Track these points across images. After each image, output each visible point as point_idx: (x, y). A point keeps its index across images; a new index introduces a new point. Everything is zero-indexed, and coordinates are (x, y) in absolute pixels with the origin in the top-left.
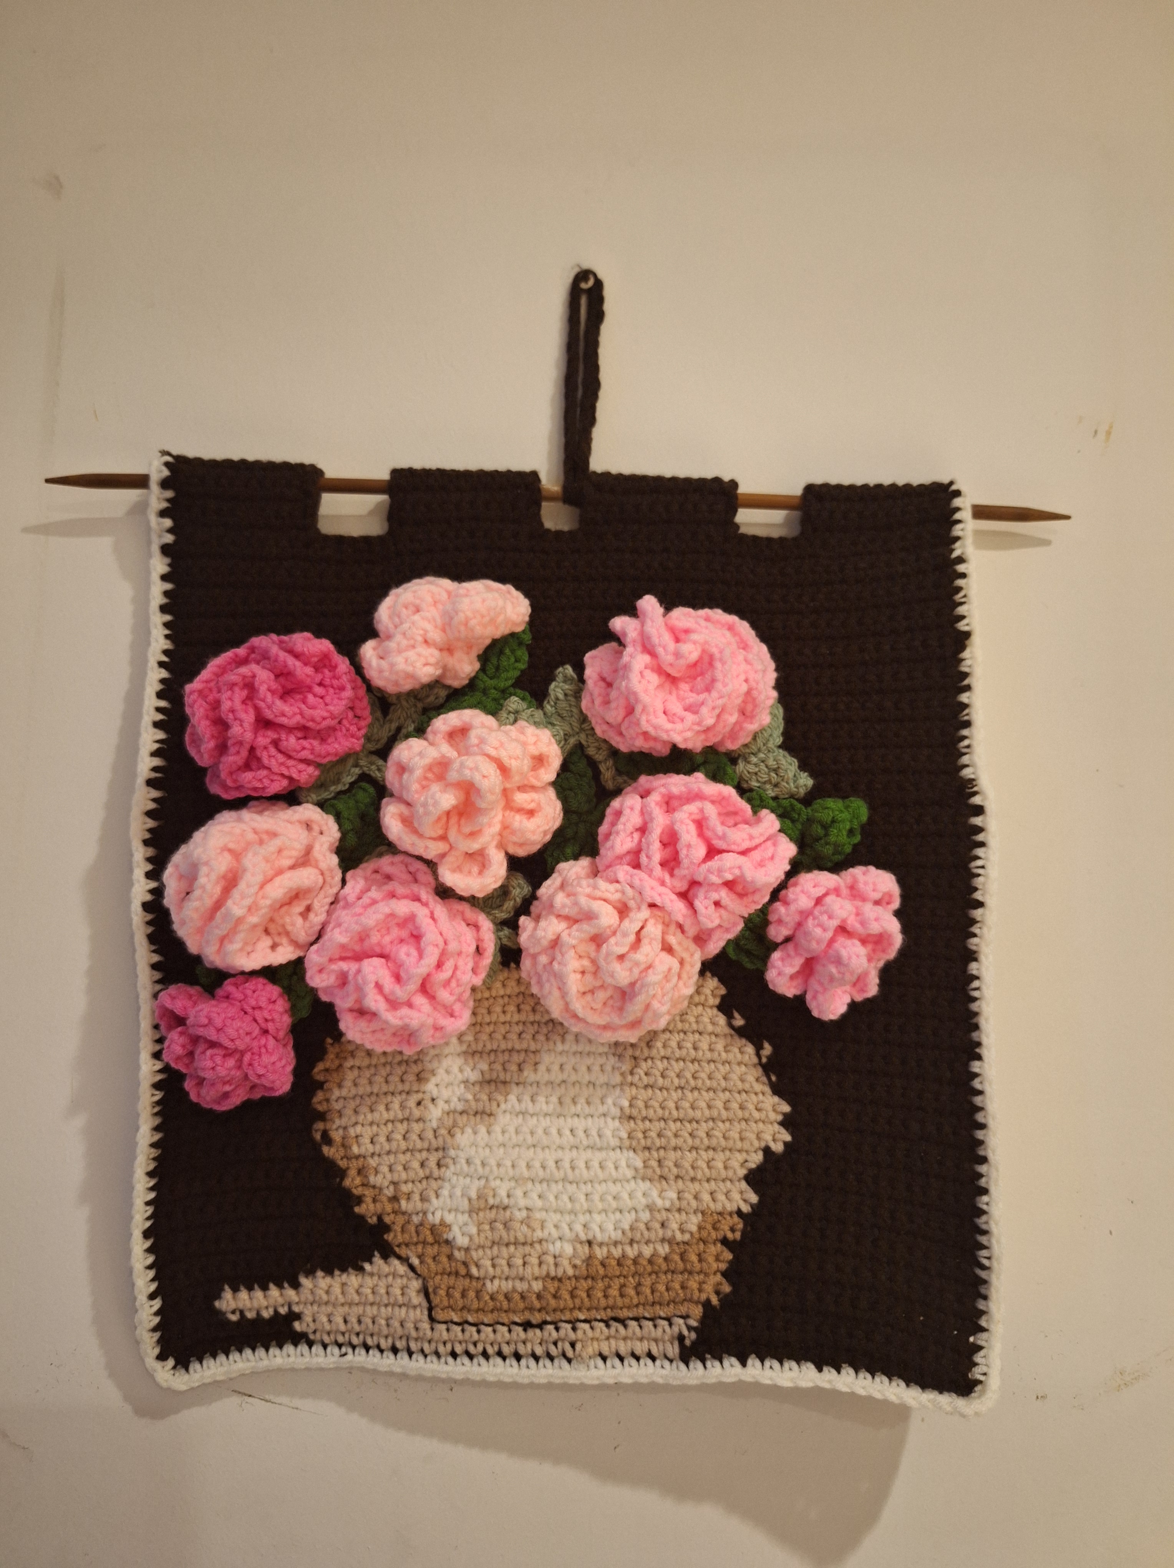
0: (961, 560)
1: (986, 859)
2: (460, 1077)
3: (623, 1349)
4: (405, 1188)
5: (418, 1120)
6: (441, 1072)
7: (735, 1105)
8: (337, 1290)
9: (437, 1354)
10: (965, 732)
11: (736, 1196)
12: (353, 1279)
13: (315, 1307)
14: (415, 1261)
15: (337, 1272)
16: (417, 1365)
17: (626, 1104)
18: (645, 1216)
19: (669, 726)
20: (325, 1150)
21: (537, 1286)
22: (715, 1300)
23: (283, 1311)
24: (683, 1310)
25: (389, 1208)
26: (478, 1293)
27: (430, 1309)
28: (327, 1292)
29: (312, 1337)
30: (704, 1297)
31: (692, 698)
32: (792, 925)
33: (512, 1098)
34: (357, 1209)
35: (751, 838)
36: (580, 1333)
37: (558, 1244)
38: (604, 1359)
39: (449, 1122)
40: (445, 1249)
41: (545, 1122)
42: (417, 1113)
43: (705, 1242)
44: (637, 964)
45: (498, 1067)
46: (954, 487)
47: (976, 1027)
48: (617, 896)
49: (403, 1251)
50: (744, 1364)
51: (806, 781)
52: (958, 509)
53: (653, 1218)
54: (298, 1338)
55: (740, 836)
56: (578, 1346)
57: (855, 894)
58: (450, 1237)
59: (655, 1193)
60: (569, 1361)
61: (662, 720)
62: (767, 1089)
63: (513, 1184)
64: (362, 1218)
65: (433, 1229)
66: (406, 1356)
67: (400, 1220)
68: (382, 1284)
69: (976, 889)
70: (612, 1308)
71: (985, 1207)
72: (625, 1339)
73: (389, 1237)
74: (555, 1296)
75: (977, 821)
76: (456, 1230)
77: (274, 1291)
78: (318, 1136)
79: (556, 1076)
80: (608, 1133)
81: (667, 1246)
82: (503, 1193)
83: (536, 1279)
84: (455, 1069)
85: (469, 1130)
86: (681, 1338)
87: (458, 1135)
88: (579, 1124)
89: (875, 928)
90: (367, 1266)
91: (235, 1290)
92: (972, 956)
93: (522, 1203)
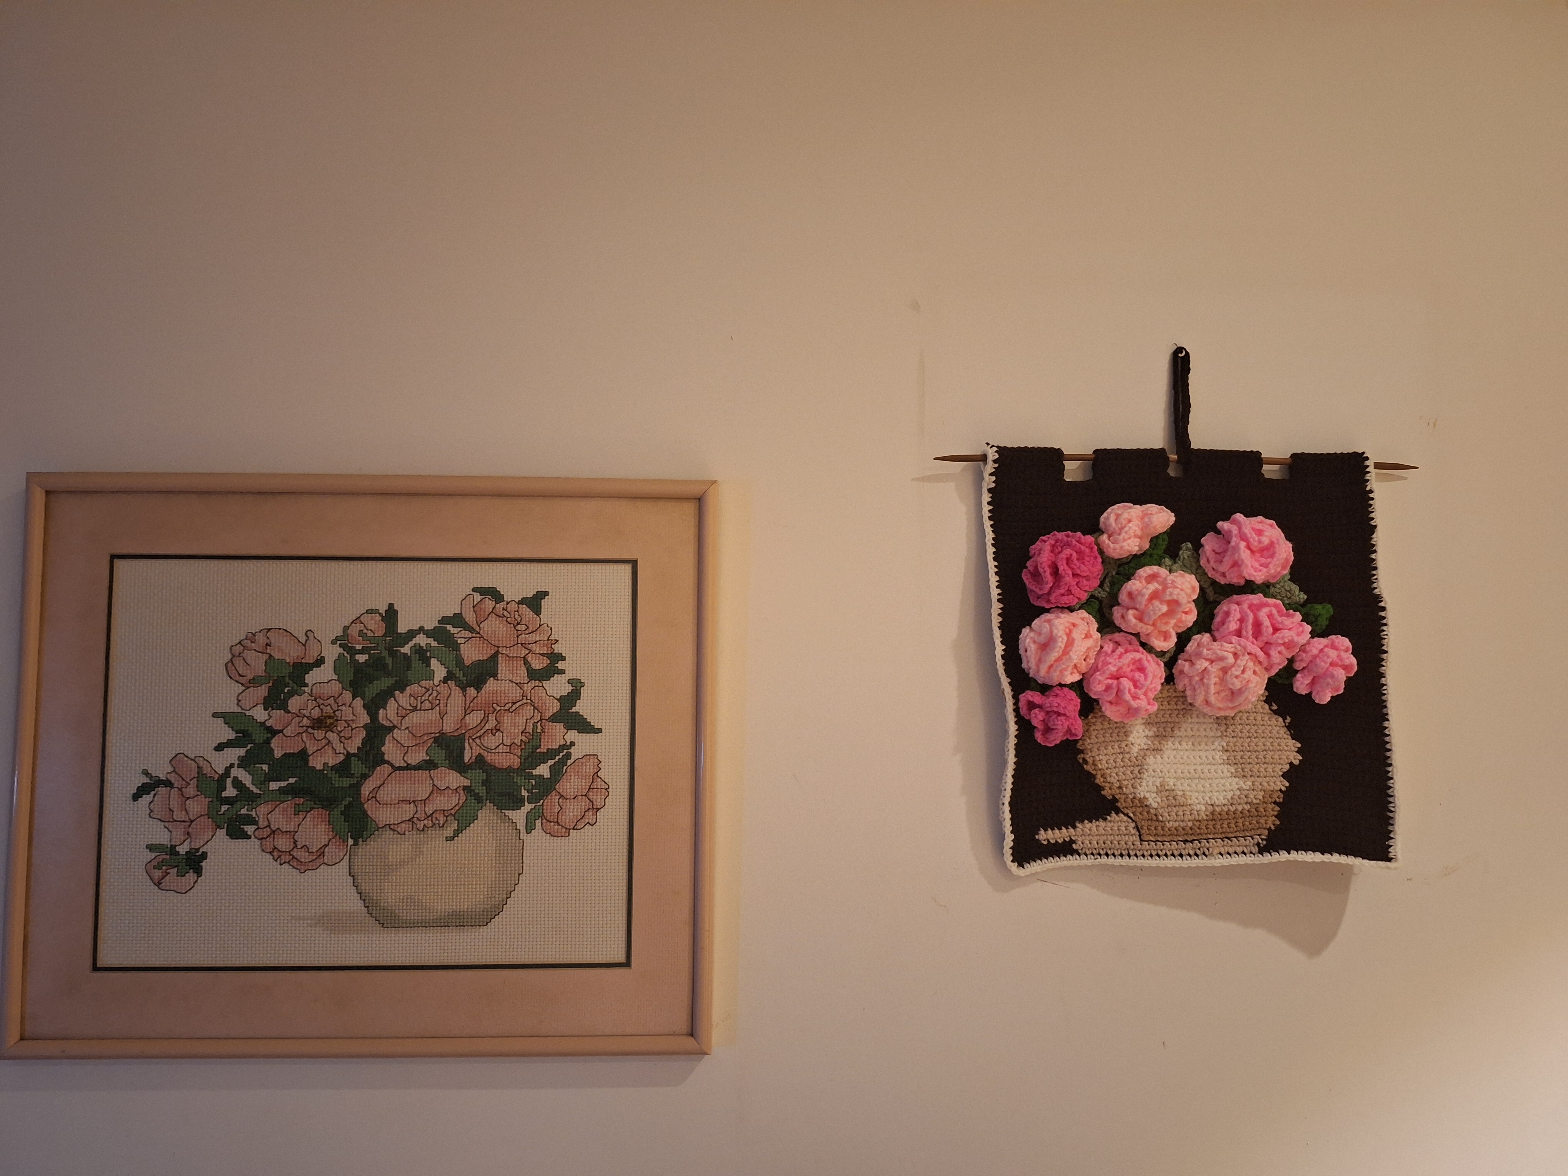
0: (1371, 491)
1: (1388, 631)
2: (1144, 734)
3: (1231, 850)
4: (1125, 783)
5: (1128, 753)
6: (1135, 732)
7: (1275, 744)
8: (1094, 829)
9: (1143, 856)
10: (1374, 572)
11: (1279, 784)
12: (1102, 823)
13: (1083, 837)
14: (1131, 815)
15: (1094, 821)
16: (1134, 861)
17: (1225, 744)
18: (1238, 793)
19: (1255, 574)
20: (1085, 766)
21: (1190, 824)
22: (1273, 828)
23: (1067, 839)
24: (1259, 832)
25: (1118, 791)
26: (1163, 828)
27: (1140, 836)
28: (1090, 830)
29: (1080, 851)
30: (1268, 827)
31: (1263, 560)
32: (1308, 662)
33: (1170, 743)
34: (1102, 792)
35: (1293, 623)
36: (1211, 844)
37: (1198, 806)
38: (1222, 855)
39: (1142, 753)
40: (1146, 809)
41: (1187, 753)
42: (1127, 749)
43: (1266, 803)
44: (1245, 679)
45: (1161, 729)
46: (1365, 455)
47: (1386, 707)
48: (1233, 650)
49: (1126, 811)
50: (1289, 853)
51: (1303, 596)
52: (1368, 466)
53: (1241, 794)
54: (1076, 852)
55: (1288, 622)
56: (1210, 850)
57: (1333, 646)
58: (1148, 804)
59: (1242, 783)
60: (1206, 856)
61: (1252, 572)
62: (1290, 737)
63: (1175, 780)
64: (1104, 797)
65: (1140, 800)
66: (1127, 858)
67: (1123, 797)
68: (1116, 825)
69: (1384, 645)
70: (1224, 833)
71: (1391, 785)
72: (1231, 846)
73: (1119, 805)
74: (1199, 828)
75: (1382, 614)
76: (1150, 799)
77: (1064, 830)
78: (1081, 761)
79: (1190, 733)
80: (1217, 757)
81: (1248, 805)
82: (1172, 784)
83: (1189, 821)
84: (1141, 731)
85: (1152, 757)
86: (1258, 844)
87: (1148, 759)
88: (1203, 754)
89: (1347, 662)
90: (1108, 817)
91: (1046, 830)
92: (1382, 675)
93: (1181, 788)
